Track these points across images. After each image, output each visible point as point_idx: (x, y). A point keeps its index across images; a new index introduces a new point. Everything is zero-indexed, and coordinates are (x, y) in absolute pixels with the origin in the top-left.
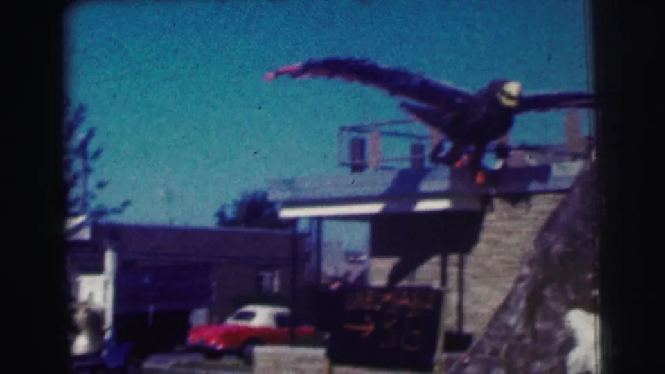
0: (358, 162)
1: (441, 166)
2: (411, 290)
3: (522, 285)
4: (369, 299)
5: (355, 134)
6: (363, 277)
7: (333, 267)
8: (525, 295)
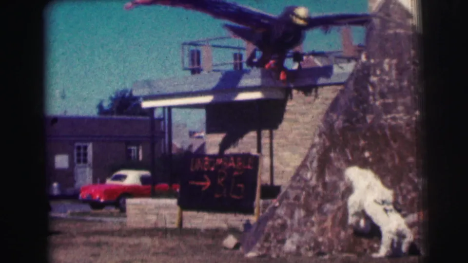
0: (196, 66)
1: (255, 68)
2: (236, 156)
3: (315, 150)
4: (207, 163)
5: (193, 48)
6: (202, 147)
7: (180, 142)
8: (317, 156)
